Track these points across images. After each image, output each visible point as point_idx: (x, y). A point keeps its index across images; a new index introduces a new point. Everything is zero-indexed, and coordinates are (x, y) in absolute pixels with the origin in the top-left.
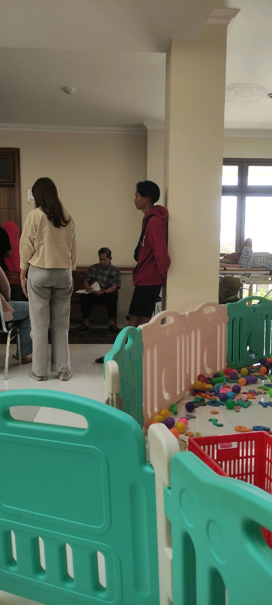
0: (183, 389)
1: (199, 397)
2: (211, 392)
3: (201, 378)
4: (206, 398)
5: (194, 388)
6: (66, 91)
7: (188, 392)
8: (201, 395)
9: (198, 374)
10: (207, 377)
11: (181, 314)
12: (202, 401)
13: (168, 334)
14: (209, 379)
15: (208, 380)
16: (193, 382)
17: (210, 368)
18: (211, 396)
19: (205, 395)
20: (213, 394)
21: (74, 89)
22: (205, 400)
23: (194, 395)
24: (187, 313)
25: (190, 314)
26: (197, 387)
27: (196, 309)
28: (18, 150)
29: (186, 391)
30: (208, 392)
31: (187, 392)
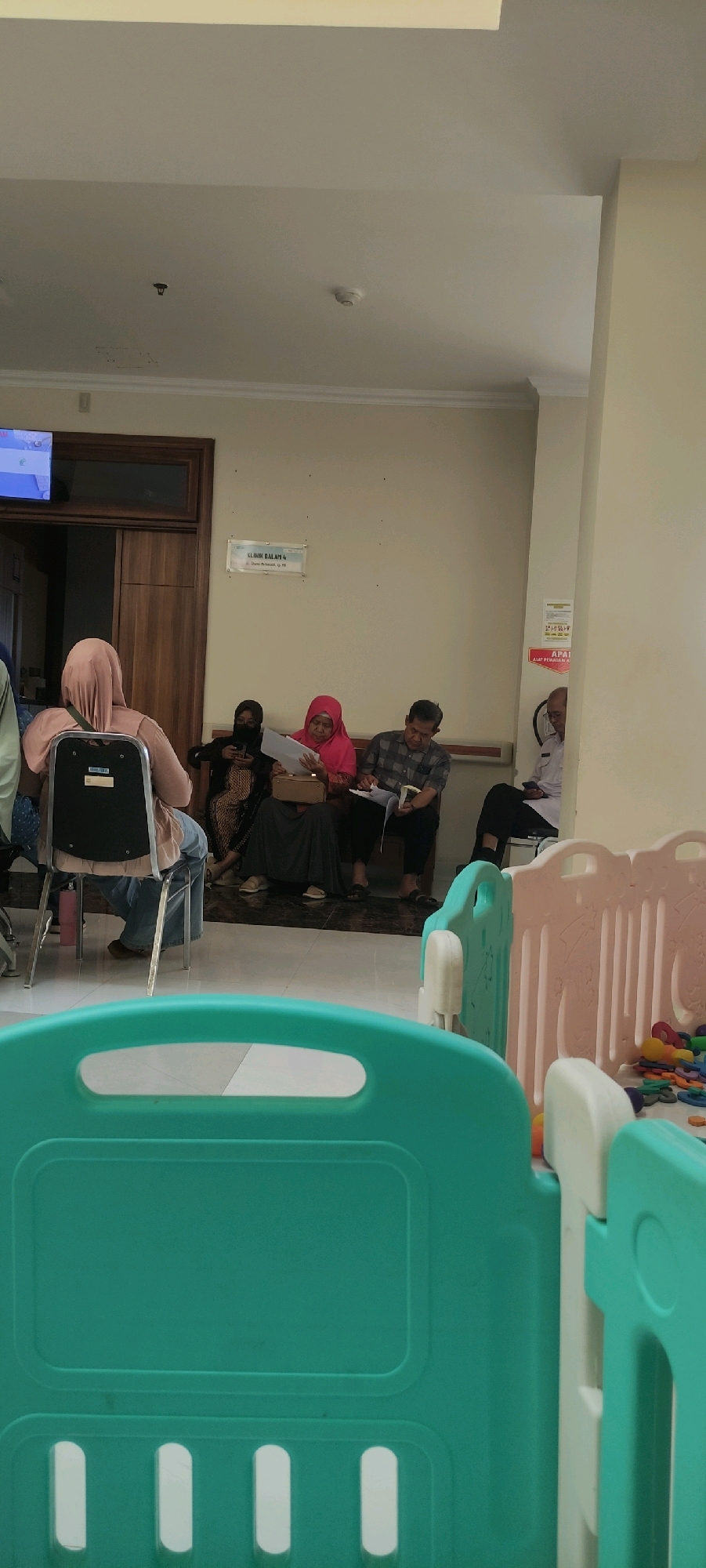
0: (612, 1055)
1: (656, 1080)
2: (688, 1069)
3: (661, 1030)
4: (675, 1084)
5: (643, 1057)
6: (341, 296)
7: (623, 1065)
8: (660, 1074)
9: (654, 1020)
10: (677, 1030)
11: (616, 853)
12: (666, 1092)
13: (579, 900)
14: (683, 1036)
15: (679, 1039)
16: (638, 1040)
17: (686, 1008)
18: (688, 1081)
19: (673, 1078)
20: (693, 1074)
21: (360, 293)
22: (671, 1090)
23: (641, 1074)
24: (632, 855)
25: (639, 856)
26: (650, 1055)
27: (657, 845)
28: (210, 444)
29: (618, 1062)
30: (680, 1070)
31: (623, 1067)
